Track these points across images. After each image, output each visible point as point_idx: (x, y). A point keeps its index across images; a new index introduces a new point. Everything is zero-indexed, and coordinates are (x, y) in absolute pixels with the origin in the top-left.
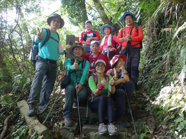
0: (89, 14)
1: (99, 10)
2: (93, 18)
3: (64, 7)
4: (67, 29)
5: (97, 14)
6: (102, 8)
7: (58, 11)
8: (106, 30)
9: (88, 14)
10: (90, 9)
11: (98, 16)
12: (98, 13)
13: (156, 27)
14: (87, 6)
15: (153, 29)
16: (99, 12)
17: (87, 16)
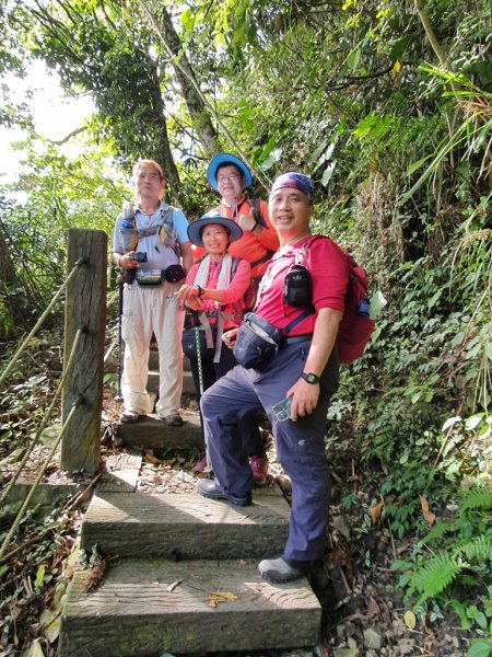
0: (176, 146)
1: (205, 137)
2: (187, 157)
3: (102, 118)
4: (116, 183)
5: (198, 149)
6: (213, 129)
7: (86, 128)
8: (211, 238)
9: (172, 146)
10: (180, 131)
11: (202, 153)
12: (199, 144)
13: (402, 211)
14: (170, 122)
15: (391, 216)
16: (202, 141)
17: (169, 151)
